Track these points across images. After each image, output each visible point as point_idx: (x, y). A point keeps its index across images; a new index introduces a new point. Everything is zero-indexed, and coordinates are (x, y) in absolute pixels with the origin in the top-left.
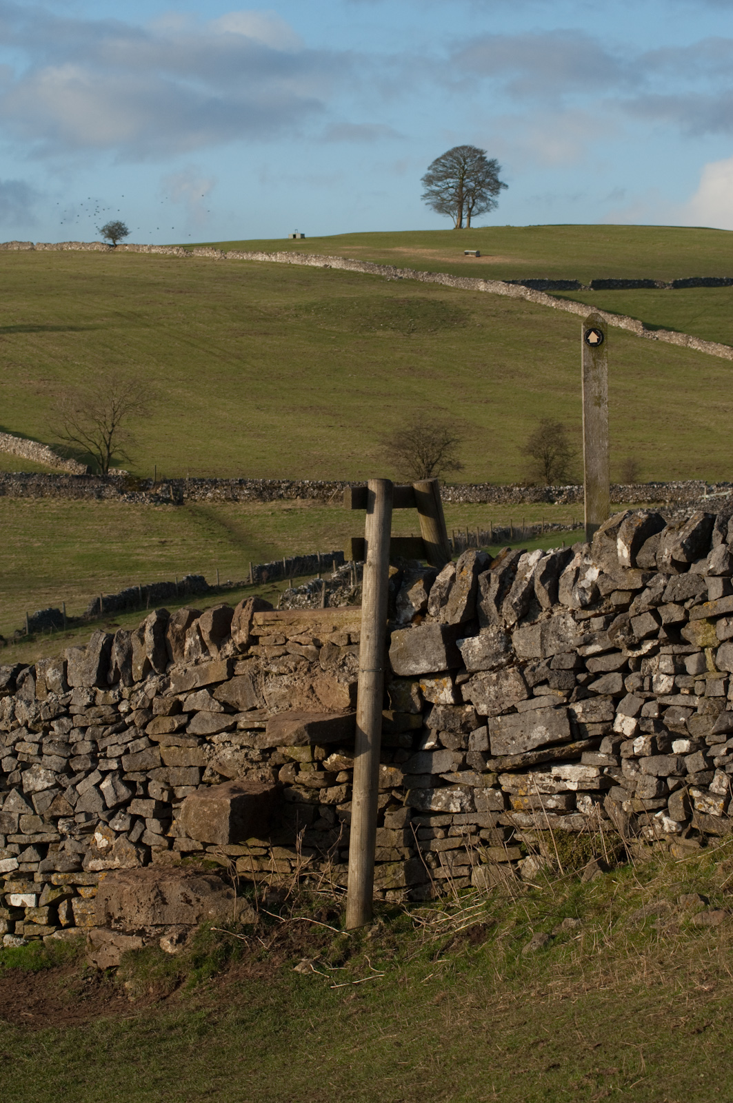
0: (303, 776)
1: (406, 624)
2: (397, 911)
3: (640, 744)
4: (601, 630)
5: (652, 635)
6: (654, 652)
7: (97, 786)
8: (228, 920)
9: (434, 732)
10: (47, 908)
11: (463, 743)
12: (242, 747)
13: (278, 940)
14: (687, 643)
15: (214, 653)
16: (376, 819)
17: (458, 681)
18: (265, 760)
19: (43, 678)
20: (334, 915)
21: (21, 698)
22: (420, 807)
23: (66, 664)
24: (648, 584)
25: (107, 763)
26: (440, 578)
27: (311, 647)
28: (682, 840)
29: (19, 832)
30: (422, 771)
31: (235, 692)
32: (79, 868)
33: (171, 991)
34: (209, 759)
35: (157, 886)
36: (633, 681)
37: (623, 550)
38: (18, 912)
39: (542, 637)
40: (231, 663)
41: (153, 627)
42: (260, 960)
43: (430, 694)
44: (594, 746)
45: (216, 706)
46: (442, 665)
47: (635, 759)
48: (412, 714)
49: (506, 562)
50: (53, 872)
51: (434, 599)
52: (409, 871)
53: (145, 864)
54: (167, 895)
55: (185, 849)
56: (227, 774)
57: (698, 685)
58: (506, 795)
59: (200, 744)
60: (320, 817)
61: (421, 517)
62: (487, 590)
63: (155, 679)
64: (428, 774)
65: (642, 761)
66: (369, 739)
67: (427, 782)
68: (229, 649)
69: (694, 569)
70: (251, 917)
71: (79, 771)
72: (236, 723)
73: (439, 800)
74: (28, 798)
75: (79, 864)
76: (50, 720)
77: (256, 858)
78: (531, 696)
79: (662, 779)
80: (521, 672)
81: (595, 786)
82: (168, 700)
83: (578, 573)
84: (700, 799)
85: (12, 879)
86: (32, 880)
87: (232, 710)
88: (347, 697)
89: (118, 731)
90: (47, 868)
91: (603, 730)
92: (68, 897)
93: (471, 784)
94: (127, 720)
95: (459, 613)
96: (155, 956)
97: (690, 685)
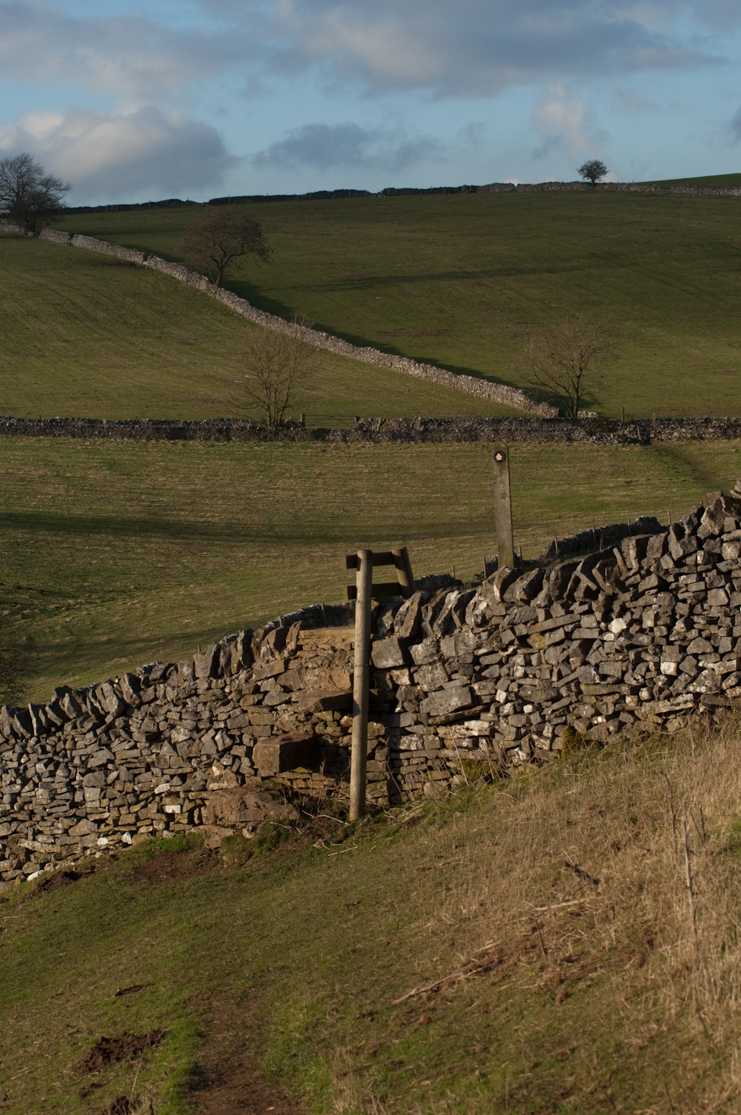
0: (329, 730)
1: (383, 637)
2: (381, 810)
3: (508, 708)
4: (487, 640)
5: (511, 643)
6: (514, 653)
7: (213, 738)
8: (281, 818)
9: (401, 702)
10: (187, 814)
11: (416, 708)
12: (295, 713)
13: (309, 828)
14: (531, 647)
15: (277, 656)
16: (366, 757)
17: (411, 671)
18: (307, 720)
19: (181, 672)
20: (343, 814)
21: (169, 685)
22: (394, 746)
23: (194, 663)
24: (508, 613)
25: (218, 724)
26: (402, 609)
27: (331, 652)
28: (529, 765)
29: (170, 768)
30: (395, 726)
31: (290, 679)
32: (204, 789)
33: (246, 861)
34: (276, 720)
35: (241, 798)
36: (504, 670)
37: (497, 593)
38: (171, 816)
39: (455, 644)
40: (287, 662)
41: (242, 641)
42: (296, 841)
43: (396, 679)
44: (487, 710)
45: (279, 688)
46: (401, 662)
47: (506, 716)
48: (388, 691)
49: (438, 599)
50: (190, 791)
51: (397, 622)
52: (390, 786)
53: (241, 785)
54: (247, 804)
55: (263, 775)
56: (286, 730)
57: (538, 672)
58: (442, 739)
59: (271, 711)
60: (339, 755)
61: (397, 570)
62: (426, 616)
63: (245, 672)
64: (399, 727)
65: (509, 718)
66: (360, 707)
67: (398, 732)
68: (286, 653)
69: (533, 603)
70: (294, 815)
71: (203, 729)
72: (290, 698)
73: (405, 742)
74: (174, 746)
75: (204, 786)
76: (186, 698)
77: (304, 780)
78: (450, 680)
79: (518, 729)
80: (443, 666)
81: (487, 733)
82: (251, 686)
83: (475, 604)
84: (537, 740)
85: (166, 796)
86: (179, 797)
87: (288, 690)
88: (349, 681)
89: (225, 704)
90: (186, 789)
91: (490, 699)
92: (199, 806)
93: (422, 733)
94: (229, 698)
95: (409, 631)
96: (239, 841)
97: (533, 672)
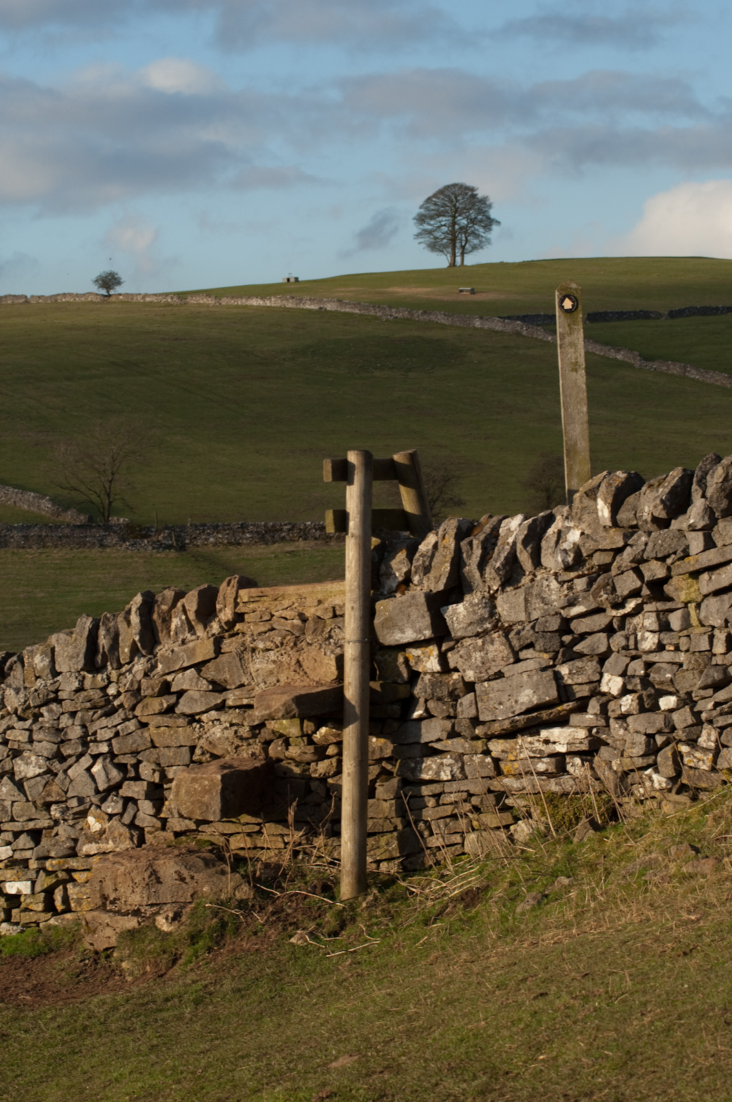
0: (294, 751)
1: (391, 594)
2: (392, 881)
3: (628, 702)
4: (587, 590)
5: (635, 593)
6: (638, 610)
7: (88, 769)
8: (223, 897)
9: (422, 700)
10: (43, 894)
11: (451, 710)
12: (232, 725)
13: (273, 913)
14: (670, 599)
15: (200, 632)
16: (367, 791)
17: (444, 648)
18: (254, 736)
19: (31, 665)
20: (329, 888)
21: (10, 686)
22: (411, 777)
23: (53, 650)
24: (629, 542)
25: (97, 746)
26: (425, 547)
27: (297, 622)
28: (673, 796)
29: (12, 820)
30: (412, 741)
31: (222, 670)
32: (73, 854)
33: (168, 969)
34: (199, 738)
35: (151, 865)
36: (618, 640)
37: (603, 510)
38: (14, 900)
39: (526, 601)
40: (218, 641)
41: (139, 609)
42: (255, 933)
43: (416, 663)
44: (582, 707)
45: (204, 685)
46: (428, 633)
47: (623, 717)
48: (400, 684)
49: (487, 529)
50: (47, 858)
51: (417, 568)
52: (402, 840)
53: (139, 845)
54: (161, 874)
55: (178, 829)
56: (217, 752)
57: (684, 641)
58: (496, 761)
59: (190, 723)
60: (312, 791)
61: (403, 489)
62: (469, 557)
63: (143, 660)
64: (418, 743)
65: (630, 719)
66: (357, 710)
67: (416, 751)
68: (215, 627)
69: (675, 524)
70: (245, 892)
71: (70, 756)
72: (224, 701)
73: (429, 768)
74: (19, 785)
75: (73, 848)
76: (40, 706)
77: (249, 834)
78: (518, 660)
79: (650, 737)
80: (506, 636)
81: (584, 747)
82: (156, 681)
83: (560, 535)
84: (689, 754)
85: (7, 866)
86: (27, 867)
87: (220, 688)
88: (334, 668)
89: (108, 714)
90: (41, 855)
91: (590, 690)
92: (64, 882)
93: (461, 751)
94: (116, 703)
95: (444, 580)
96: (151, 935)
97: (675, 642)
